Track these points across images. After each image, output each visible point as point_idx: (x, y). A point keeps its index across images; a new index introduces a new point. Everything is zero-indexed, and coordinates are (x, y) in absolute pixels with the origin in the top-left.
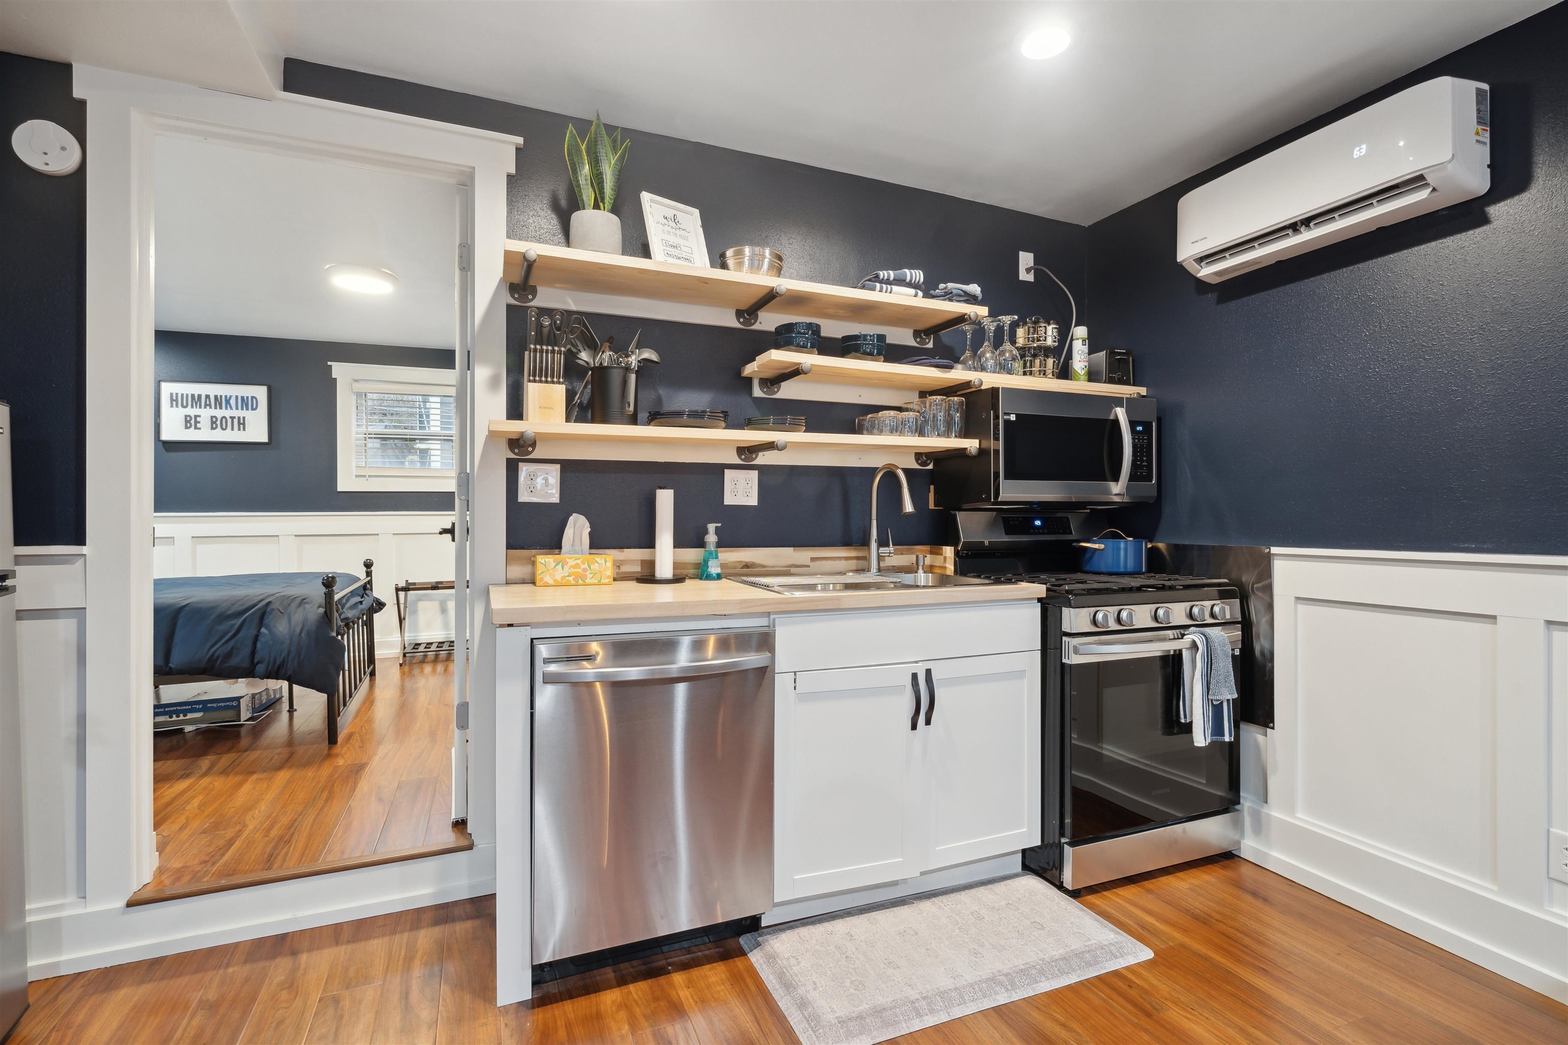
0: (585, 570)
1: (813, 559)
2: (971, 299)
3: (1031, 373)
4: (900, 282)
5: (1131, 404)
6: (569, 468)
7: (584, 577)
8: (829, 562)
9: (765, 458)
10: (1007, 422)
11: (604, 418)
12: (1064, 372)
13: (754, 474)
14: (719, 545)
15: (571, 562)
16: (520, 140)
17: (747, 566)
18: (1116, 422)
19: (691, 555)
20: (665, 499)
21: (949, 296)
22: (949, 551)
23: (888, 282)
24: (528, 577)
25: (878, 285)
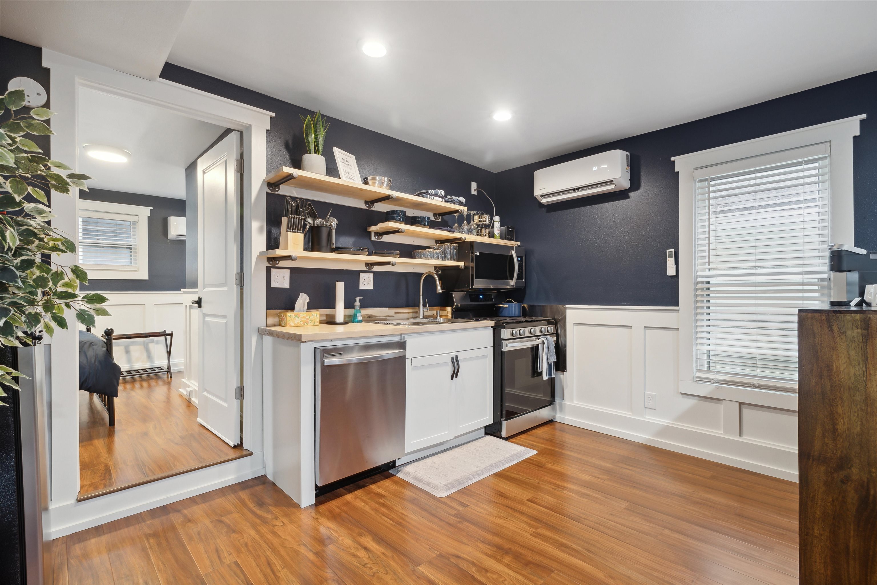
0: (308, 319)
1: (396, 313)
2: (461, 204)
3: (480, 235)
4: (436, 195)
5: (517, 249)
6: (294, 271)
7: (307, 322)
8: (402, 314)
9: (376, 268)
10: (476, 256)
11: (319, 250)
12: (492, 236)
13: (372, 275)
14: (362, 307)
15: (302, 315)
16: (273, 115)
17: (369, 316)
18: (512, 256)
19: (350, 311)
20: (340, 287)
21: (453, 202)
22: (449, 309)
23: (432, 195)
24: (277, 323)
25: (429, 196)
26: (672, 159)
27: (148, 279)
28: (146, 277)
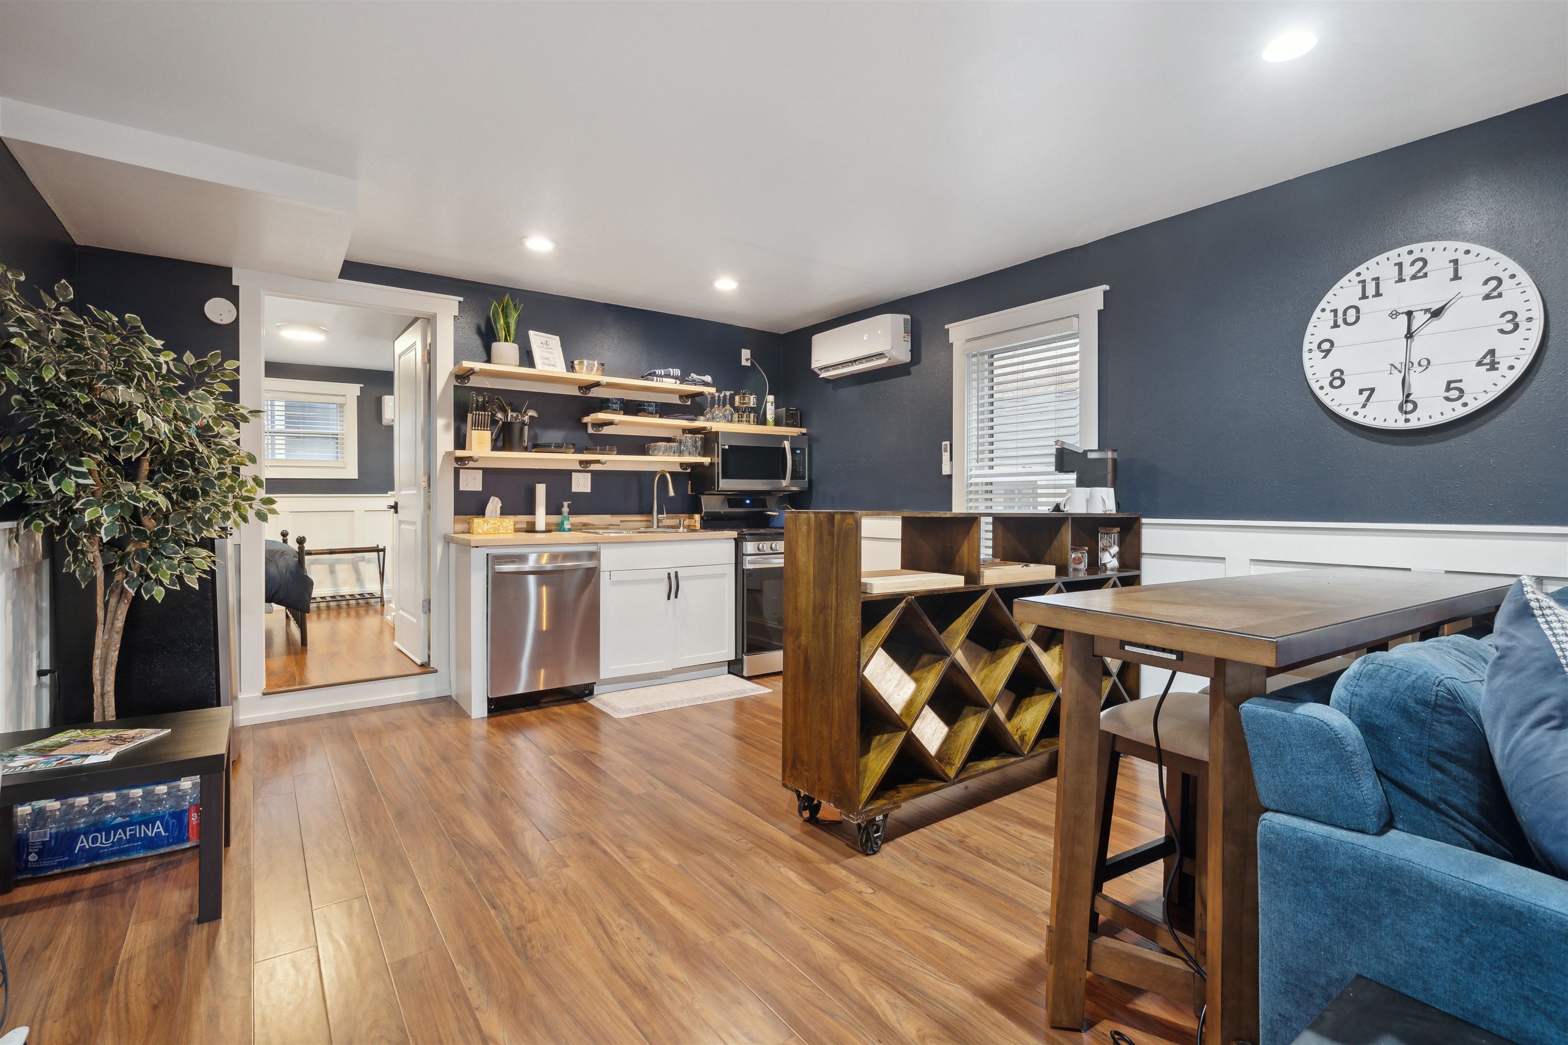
0: (499, 526)
1: (621, 521)
2: (706, 384)
3: (742, 421)
4: (667, 376)
5: (793, 439)
6: (487, 472)
7: (498, 530)
8: (631, 523)
9: (593, 467)
10: (723, 450)
11: (511, 449)
12: (762, 421)
13: (589, 475)
14: (570, 513)
15: (492, 522)
16: (462, 299)
17: (585, 525)
18: (784, 448)
19: (555, 519)
20: (541, 490)
21: (694, 382)
22: (697, 517)
23: (661, 376)
24: (465, 530)
25: (655, 378)
26: (946, 327)
27: (357, 477)
28: (355, 476)
